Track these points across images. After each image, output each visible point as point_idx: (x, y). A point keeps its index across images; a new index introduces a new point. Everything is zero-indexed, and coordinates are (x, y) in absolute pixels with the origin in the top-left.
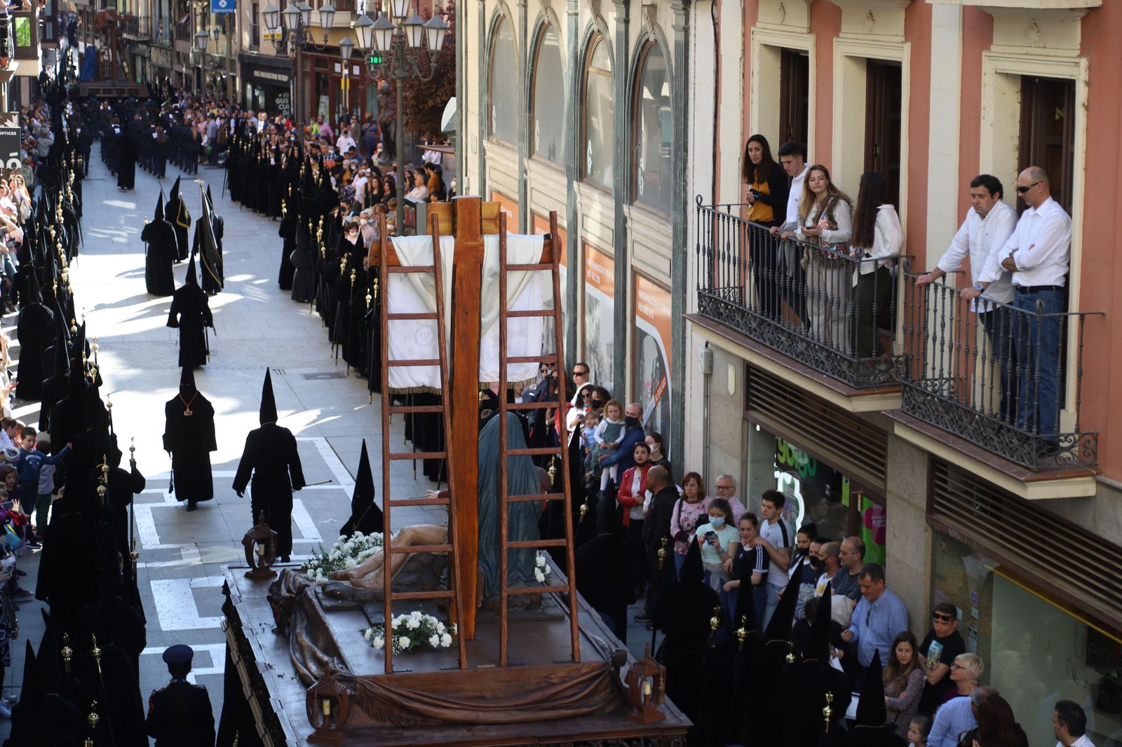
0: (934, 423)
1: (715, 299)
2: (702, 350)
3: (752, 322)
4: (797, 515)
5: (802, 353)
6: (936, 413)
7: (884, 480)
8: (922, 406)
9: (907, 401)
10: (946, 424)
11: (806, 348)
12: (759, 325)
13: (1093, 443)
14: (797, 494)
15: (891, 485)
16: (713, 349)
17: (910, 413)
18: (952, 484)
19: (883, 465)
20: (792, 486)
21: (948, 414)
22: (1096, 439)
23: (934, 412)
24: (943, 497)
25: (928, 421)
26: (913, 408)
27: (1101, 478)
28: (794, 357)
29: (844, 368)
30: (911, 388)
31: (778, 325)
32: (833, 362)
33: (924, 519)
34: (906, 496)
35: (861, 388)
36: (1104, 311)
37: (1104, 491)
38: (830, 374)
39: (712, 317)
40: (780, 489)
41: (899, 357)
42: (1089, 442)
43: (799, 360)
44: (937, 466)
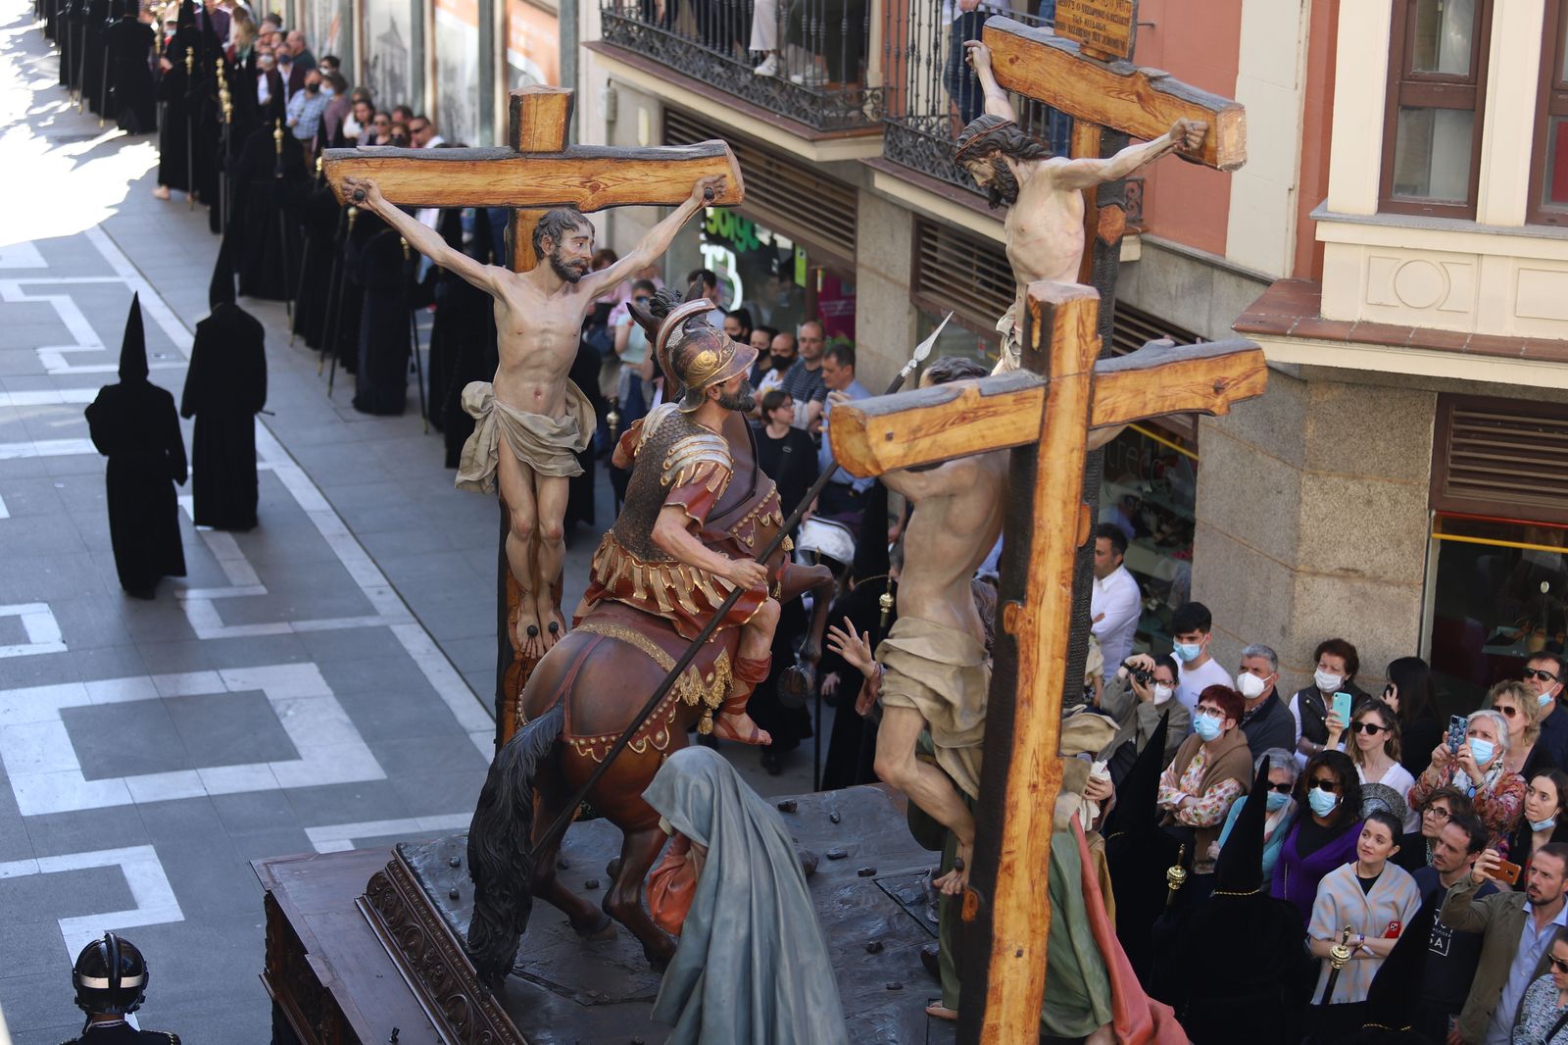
0: (928, 171)
1: (625, 21)
2: (603, 90)
3: (677, 50)
4: (732, 300)
5: (746, 87)
6: (931, 159)
7: (854, 251)
8: (912, 150)
9: (892, 145)
10: (944, 173)
11: (752, 81)
12: (687, 52)
13: (1138, 192)
14: (732, 273)
15: (863, 256)
16: (618, 88)
17: (896, 160)
18: (943, 251)
19: (852, 231)
20: (725, 263)
21: (947, 159)
22: (1141, 188)
23: (928, 157)
24: (931, 269)
25: (919, 169)
26: (900, 154)
27: (1148, 237)
28: (735, 92)
29: (805, 104)
30: (897, 128)
31: (713, 52)
32: (790, 97)
33: (907, 298)
34: (883, 270)
35: (827, 130)
36: (1152, 22)
37: (1152, 253)
38: (785, 113)
39: (620, 45)
40: (709, 265)
41: (874, 89)
42: (1133, 191)
43: (743, 96)
44: (925, 228)
